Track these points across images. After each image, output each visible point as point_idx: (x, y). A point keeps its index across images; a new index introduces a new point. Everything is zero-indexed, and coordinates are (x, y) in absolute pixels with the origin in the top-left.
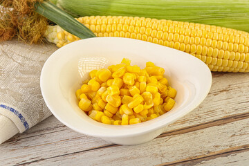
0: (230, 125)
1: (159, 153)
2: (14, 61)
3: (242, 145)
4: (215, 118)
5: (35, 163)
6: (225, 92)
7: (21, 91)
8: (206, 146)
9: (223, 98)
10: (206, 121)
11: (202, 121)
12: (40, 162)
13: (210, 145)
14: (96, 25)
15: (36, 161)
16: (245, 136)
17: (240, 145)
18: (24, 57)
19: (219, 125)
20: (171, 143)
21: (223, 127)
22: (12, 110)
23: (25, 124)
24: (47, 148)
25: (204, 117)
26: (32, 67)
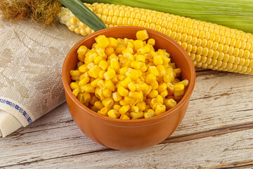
0: (224, 136)
1: (152, 163)
2: (25, 45)
3: (233, 161)
4: (212, 127)
5: (35, 164)
6: (225, 97)
7: (27, 84)
8: (198, 160)
9: (223, 103)
10: (202, 129)
11: (199, 129)
12: (40, 163)
13: (202, 159)
14: (107, 16)
15: (36, 161)
16: (236, 152)
17: (231, 162)
18: (35, 42)
19: (214, 136)
20: (166, 152)
21: (217, 138)
22: (17, 107)
23: (29, 119)
24: (48, 147)
25: (202, 124)
26: (42, 54)
